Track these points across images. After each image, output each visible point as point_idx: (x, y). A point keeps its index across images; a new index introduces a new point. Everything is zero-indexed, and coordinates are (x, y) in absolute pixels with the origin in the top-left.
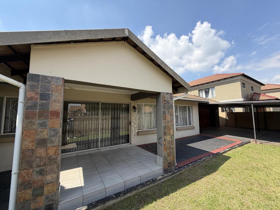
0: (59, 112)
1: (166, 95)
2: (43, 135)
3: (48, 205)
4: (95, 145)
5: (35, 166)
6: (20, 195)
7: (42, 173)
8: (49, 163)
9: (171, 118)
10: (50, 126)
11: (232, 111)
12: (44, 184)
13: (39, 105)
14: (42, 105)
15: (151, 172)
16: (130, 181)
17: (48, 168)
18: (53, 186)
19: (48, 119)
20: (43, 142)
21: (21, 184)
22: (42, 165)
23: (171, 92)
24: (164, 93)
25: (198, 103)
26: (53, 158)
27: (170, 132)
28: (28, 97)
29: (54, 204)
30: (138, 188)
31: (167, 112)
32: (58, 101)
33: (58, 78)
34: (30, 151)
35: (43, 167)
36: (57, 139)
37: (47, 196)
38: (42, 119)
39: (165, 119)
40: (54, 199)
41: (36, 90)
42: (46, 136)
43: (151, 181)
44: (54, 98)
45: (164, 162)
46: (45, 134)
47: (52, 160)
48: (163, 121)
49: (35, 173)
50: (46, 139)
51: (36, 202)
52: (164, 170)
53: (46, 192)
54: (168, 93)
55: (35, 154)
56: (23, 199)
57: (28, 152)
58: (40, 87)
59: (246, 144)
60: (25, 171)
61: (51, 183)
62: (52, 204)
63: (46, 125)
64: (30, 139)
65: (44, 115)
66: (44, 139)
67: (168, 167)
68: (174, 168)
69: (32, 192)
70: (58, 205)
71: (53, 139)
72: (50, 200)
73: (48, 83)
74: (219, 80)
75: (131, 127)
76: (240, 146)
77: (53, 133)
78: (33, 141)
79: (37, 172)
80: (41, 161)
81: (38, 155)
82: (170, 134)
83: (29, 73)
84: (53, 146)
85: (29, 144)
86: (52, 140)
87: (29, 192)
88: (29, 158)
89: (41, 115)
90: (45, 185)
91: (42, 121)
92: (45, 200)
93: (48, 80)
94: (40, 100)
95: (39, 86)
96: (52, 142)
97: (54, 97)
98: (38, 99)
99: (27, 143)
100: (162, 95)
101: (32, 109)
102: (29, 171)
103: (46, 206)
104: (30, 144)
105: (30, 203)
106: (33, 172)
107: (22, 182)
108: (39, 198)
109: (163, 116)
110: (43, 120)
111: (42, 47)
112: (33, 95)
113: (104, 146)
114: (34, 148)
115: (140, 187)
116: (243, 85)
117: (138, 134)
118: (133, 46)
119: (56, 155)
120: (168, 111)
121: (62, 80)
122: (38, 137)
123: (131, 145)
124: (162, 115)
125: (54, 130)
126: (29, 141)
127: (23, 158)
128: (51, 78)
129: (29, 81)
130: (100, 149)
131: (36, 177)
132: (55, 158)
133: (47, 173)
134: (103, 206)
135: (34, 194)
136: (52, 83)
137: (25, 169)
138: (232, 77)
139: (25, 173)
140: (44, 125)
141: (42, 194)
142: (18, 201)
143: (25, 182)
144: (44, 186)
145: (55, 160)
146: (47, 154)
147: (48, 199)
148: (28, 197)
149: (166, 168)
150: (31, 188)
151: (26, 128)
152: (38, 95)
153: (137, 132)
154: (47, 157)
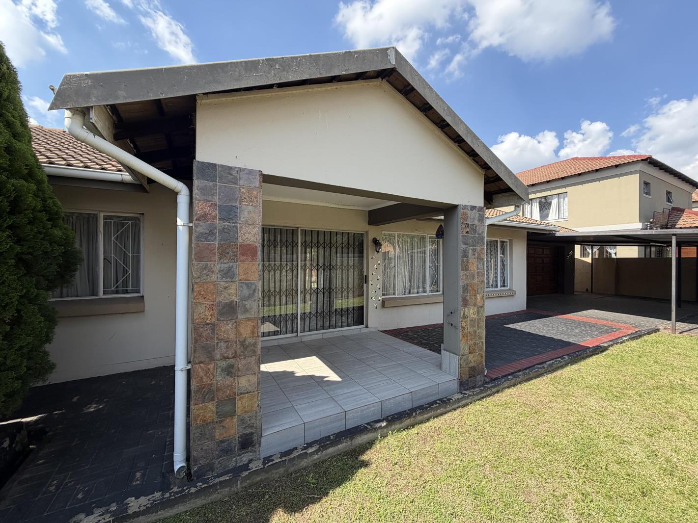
0: (256, 247)
1: (469, 212)
2: (229, 295)
3: (245, 434)
4: (289, 326)
5: (218, 356)
6: (195, 412)
7: (231, 372)
8: (242, 352)
9: (480, 266)
10: (241, 277)
11: (610, 254)
12: (235, 393)
13: (219, 231)
14: (223, 231)
15: (433, 384)
16: (392, 401)
17: (241, 363)
18: (251, 400)
19: (237, 261)
20: (229, 310)
21: (197, 391)
22: (230, 356)
23: (482, 205)
24: (465, 207)
25: (528, 232)
26: (249, 344)
27: (476, 299)
28: (198, 212)
29: (255, 434)
30: (414, 414)
31: (470, 251)
32: (253, 224)
33: (250, 172)
34: (209, 326)
35: (232, 360)
36: (255, 305)
37: (241, 417)
38: (225, 261)
39: (465, 268)
40: (255, 425)
41: (210, 198)
42: (234, 298)
43: (438, 401)
44: (244, 216)
45: (461, 365)
46: (232, 294)
47: (248, 346)
48: (461, 273)
49: (219, 370)
50: (235, 303)
51: (224, 427)
52: (461, 382)
53: (239, 410)
54: (476, 207)
55: (217, 334)
56: (201, 419)
57: (206, 329)
58: (218, 191)
59: (649, 333)
60: (202, 365)
61: (248, 393)
62: (252, 434)
63: (233, 276)
64: (207, 303)
65: (228, 253)
66: (231, 303)
67: (469, 378)
68: (481, 381)
69: (217, 408)
70: (261, 437)
71: (248, 304)
72: (247, 425)
73: (232, 182)
74: (579, 175)
75: (367, 287)
76: (632, 339)
77: (246, 292)
78: (211, 308)
79: (222, 370)
80: (227, 347)
81: (222, 335)
82: (475, 304)
83: (195, 159)
84: (249, 319)
85: (204, 313)
86: (245, 306)
87: (210, 406)
88: (207, 340)
89: (223, 254)
90: (238, 395)
91: (226, 265)
92: (239, 426)
93: (232, 176)
94: (220, 219)
95: (216, 190)
96: (246, 311)
97: (246, 213)
98: (216, 217)
99: (202, 311)
100: (460, 211)
101: (206, 239)
102: (209, 367)
103: (241, 436)
104: (207, 313)
105: (214, 428)
106: (215, 368)
107: (198, 386)
108: (228, 420)
109: (463, 261)
110: (228, 263)
111: (216, 100)
112: (207, 209)
113: (308, 330)
114: (214, 320)
115: (418, 412)
116: (646, 186)
117: (384, 304)
118: (400, 91)
119: (254, 338)
120: (474, 251)
121: (258, 176)
122: (221, 299)
123: (366, 330)
124: (460, 259)
125: (248, 286)
126: (205, 307)
127: (197, 341)
128: (238, 171)
129: (197, 179)
130: (301, 336)
131: (221, 380)
132: (252, 343)
133: (241, 372)
134: (349, 443)
135: (219, 412)
136: (241, 182)
137: (202, 363)
138: (617, 166)
139: (202, 369)
140: (229, 274)
141: (233, 414)
142: (194, 423)
143: (204, 388)
144: (235, 398)
145: (252, 348)
146: (239, 334)
147: (243, 423)
148: (210, 416)
149: (464, 380)
150: (213, 400)
151: (199, 280)
152: (216, 209)
153: (381, 301)
154: (239, 341)
